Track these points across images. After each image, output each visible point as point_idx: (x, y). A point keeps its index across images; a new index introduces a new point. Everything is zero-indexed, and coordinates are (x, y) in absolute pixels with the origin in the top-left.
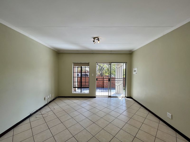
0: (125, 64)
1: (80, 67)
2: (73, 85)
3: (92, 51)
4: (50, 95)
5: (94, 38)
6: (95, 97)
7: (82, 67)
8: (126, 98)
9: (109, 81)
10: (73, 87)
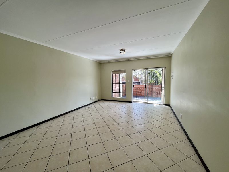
0: (164, 69)
1: (118, 74)
2: (113, 91)
3: (128, 58)
4: (95, 97)
5: (121, 50)
6: (131, 102)
7: (120, 74)
8: (164, 105)
9: (145, 87)
10: (113, 92)
